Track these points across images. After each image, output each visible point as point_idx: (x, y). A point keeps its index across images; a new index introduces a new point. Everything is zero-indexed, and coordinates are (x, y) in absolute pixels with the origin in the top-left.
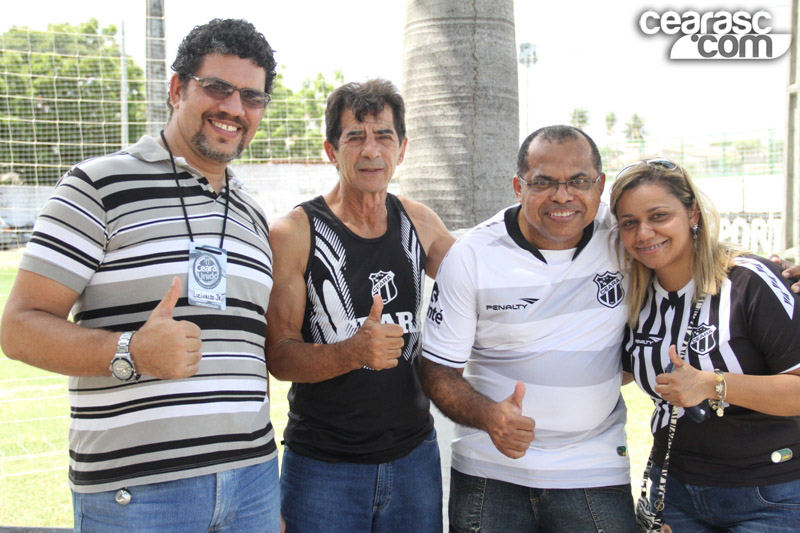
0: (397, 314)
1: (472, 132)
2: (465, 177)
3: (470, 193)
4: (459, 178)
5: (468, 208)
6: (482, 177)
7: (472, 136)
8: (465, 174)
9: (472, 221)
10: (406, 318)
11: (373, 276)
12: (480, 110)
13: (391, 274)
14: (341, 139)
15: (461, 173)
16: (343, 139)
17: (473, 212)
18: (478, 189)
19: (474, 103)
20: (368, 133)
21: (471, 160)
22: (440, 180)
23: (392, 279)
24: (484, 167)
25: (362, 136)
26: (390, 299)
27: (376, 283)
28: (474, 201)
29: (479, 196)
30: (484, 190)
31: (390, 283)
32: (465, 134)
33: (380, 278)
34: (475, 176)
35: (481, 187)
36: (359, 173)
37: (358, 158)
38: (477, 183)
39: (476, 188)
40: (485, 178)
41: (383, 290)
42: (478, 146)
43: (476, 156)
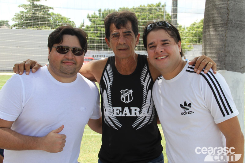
0: (131, 108)
1: (226, 36)
2: (222, 52)
3: (224, 58)
4: (220, 52)
5: (223, 63)
6: (229, 52)
7: (225, 37)
8: (222, 51)
9: (224, 67)
10: (136, 110)
11: (122, 91)
12: (229, 28)
13: (131, 91)
14: (110, 37)
15: (221, 50)
16: (111, 37)
17: (224, 64)
18: (227, 56)
19: (227, 26)
20: (120, 33)
21: (225, 46)
22: (213, 53)
23: (131, 93)
24: (229, 49)
25: (118, 35)
26: (129, 101)
27: (123, 94)
28: (225, 60)
29: (227, 58)
30: (229, 57)
31: (130, 95)
32: (223, 37)
33: (126, 92)
34: (226, 51)
35: (228, 56)
36: (118, 51)
37: (117, 45)
38: (226, 54)
39: (226, 56)
40: (230, 52)
41: (127, 97)
42: (228, 41)
43: (226, 45)
